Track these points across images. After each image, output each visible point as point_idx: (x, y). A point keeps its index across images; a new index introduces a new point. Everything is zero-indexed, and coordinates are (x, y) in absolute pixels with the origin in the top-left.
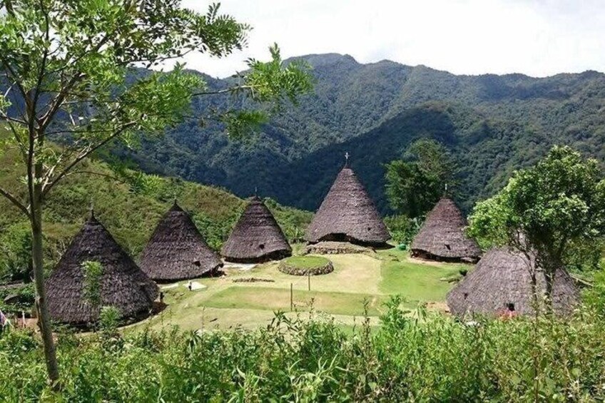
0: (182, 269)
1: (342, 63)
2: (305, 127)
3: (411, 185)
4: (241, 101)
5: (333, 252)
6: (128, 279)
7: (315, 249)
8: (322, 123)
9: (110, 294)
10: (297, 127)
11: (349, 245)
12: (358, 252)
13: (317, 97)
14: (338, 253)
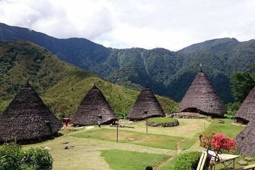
0: (91, 120)
1: (231, 42)
2: (212, 72)
3: (244, 85)
4: (183, 61)
5: (186, 117)
6: (39, 118)
7: (176, 115)
8: (220, 70)
9: (25, 125)
10: (208, 72)
11: (197, 114)
12: (201, 118)
13: (218, 58)
14: (188, 118)
